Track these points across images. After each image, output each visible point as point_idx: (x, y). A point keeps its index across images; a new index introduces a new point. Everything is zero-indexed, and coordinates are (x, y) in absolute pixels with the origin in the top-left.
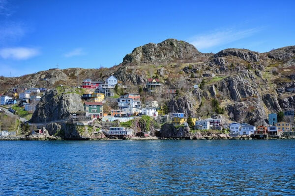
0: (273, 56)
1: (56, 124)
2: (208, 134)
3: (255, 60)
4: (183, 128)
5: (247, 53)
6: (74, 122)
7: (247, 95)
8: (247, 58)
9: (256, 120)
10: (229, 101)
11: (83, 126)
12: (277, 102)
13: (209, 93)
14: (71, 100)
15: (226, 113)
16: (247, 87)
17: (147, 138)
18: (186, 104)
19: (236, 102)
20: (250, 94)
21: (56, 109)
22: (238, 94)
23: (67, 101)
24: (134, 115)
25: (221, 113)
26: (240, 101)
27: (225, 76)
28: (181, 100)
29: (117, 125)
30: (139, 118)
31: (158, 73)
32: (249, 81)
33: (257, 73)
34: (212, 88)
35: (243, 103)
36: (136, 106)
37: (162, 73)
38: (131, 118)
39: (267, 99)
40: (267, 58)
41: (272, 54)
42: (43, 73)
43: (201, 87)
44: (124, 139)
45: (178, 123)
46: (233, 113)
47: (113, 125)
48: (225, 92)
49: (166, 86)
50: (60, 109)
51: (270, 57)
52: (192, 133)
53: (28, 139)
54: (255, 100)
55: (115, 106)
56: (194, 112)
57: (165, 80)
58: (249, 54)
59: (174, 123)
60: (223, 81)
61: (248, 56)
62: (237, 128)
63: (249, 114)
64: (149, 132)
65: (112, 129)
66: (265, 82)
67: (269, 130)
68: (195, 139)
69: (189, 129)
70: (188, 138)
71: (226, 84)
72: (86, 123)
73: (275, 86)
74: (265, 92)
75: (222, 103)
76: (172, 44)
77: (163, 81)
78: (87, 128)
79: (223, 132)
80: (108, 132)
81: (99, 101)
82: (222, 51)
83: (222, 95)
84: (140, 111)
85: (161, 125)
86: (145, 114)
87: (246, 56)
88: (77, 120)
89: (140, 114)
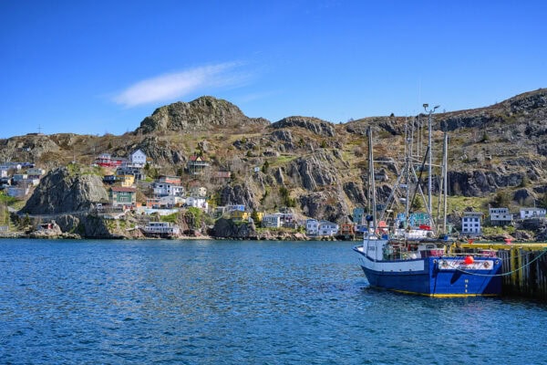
0: (354, 129)
1: (71, 216)
2: (280, 234)
3: (330, 135)
4: (247, 225)
5: (319, 124)
6: (99, 215)
7: (325, 183)
8: (318, 130)
9: (337, 217)
10: (301, 190)
11: (113, 219)
12: (363, 192)
13: (274, 179)
14: (91, 184)
15: (299, 206)
16: (324, 173)
17: (198, 238)
18: (246, 193)
19: (311, 192)
20: (328, 181)
21: (68, 196)
22: (313, 180)
23: (86, 185)
24: (177, 205)
25: (293, 206)
26: (315, 191)
27: (294, 156)
28: (239, 187)
29: (156, 220)
30: (184, 210)
31: (200, 147)
32: (327, 165)
33: (335, 153)
34: (278, 172)
35: (321, 193)
36: (178, 195)
37: (205, 148)
38: (175, 211)
39: (349, 188)
40: (346, 131)
41: (351, 127)
42: (20, 140)
43: (263, 171)
44: (170, 238)
45: (240, 218)
46: (308, 206)
47: (151, 220)
48: (296, 178)
49: (214, 167)
50: (75, 196)
51: (349, 130)
52: (259, 232)
53: (33, 237)
54: (336, 190)
55: (150, 193)
56: (257, 204)
57: (211, 158)
58: (322, 125)
59: (235, 218)
60: (293, 162)
61: (320, 128)
62: (315, 226)
63: (329, 208)
64: (200, 230)
65: (152, 225)
66: (346, 165)
67: (356, 230)
68: (263, 239)
69: (254, 227)
70: (255, 239)
71: (296, 167)
72: (117, 217)
73: (360, 171)
74: (347, 179)
75: (292, 193)
76: (209, 104)
77: (209, 159)
78: (118, 223)
79: (299, 231)
80: (147, 228)
81: (127, 186)
82: (285, 120)
83: (292, 181)
84: (184, 201)
85: (214, 220)
86: (191, 205)
87: (318, 127)
88: (103, 211)
89: (185, 205)
